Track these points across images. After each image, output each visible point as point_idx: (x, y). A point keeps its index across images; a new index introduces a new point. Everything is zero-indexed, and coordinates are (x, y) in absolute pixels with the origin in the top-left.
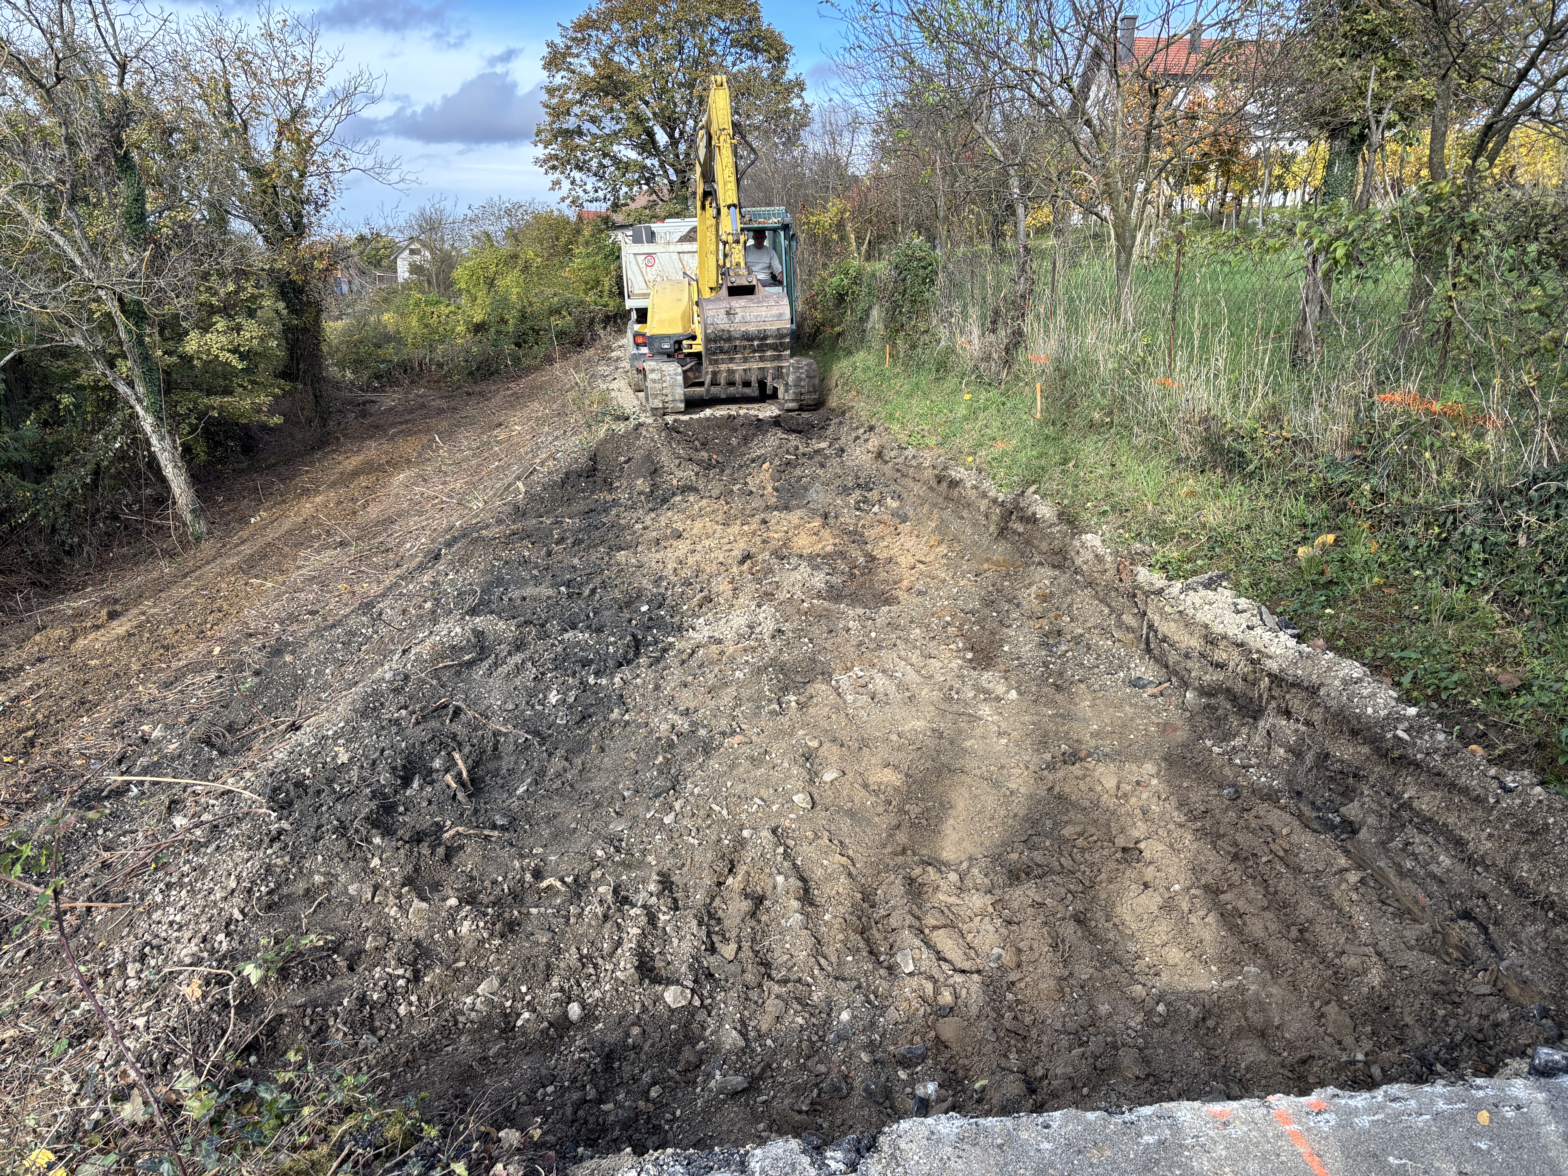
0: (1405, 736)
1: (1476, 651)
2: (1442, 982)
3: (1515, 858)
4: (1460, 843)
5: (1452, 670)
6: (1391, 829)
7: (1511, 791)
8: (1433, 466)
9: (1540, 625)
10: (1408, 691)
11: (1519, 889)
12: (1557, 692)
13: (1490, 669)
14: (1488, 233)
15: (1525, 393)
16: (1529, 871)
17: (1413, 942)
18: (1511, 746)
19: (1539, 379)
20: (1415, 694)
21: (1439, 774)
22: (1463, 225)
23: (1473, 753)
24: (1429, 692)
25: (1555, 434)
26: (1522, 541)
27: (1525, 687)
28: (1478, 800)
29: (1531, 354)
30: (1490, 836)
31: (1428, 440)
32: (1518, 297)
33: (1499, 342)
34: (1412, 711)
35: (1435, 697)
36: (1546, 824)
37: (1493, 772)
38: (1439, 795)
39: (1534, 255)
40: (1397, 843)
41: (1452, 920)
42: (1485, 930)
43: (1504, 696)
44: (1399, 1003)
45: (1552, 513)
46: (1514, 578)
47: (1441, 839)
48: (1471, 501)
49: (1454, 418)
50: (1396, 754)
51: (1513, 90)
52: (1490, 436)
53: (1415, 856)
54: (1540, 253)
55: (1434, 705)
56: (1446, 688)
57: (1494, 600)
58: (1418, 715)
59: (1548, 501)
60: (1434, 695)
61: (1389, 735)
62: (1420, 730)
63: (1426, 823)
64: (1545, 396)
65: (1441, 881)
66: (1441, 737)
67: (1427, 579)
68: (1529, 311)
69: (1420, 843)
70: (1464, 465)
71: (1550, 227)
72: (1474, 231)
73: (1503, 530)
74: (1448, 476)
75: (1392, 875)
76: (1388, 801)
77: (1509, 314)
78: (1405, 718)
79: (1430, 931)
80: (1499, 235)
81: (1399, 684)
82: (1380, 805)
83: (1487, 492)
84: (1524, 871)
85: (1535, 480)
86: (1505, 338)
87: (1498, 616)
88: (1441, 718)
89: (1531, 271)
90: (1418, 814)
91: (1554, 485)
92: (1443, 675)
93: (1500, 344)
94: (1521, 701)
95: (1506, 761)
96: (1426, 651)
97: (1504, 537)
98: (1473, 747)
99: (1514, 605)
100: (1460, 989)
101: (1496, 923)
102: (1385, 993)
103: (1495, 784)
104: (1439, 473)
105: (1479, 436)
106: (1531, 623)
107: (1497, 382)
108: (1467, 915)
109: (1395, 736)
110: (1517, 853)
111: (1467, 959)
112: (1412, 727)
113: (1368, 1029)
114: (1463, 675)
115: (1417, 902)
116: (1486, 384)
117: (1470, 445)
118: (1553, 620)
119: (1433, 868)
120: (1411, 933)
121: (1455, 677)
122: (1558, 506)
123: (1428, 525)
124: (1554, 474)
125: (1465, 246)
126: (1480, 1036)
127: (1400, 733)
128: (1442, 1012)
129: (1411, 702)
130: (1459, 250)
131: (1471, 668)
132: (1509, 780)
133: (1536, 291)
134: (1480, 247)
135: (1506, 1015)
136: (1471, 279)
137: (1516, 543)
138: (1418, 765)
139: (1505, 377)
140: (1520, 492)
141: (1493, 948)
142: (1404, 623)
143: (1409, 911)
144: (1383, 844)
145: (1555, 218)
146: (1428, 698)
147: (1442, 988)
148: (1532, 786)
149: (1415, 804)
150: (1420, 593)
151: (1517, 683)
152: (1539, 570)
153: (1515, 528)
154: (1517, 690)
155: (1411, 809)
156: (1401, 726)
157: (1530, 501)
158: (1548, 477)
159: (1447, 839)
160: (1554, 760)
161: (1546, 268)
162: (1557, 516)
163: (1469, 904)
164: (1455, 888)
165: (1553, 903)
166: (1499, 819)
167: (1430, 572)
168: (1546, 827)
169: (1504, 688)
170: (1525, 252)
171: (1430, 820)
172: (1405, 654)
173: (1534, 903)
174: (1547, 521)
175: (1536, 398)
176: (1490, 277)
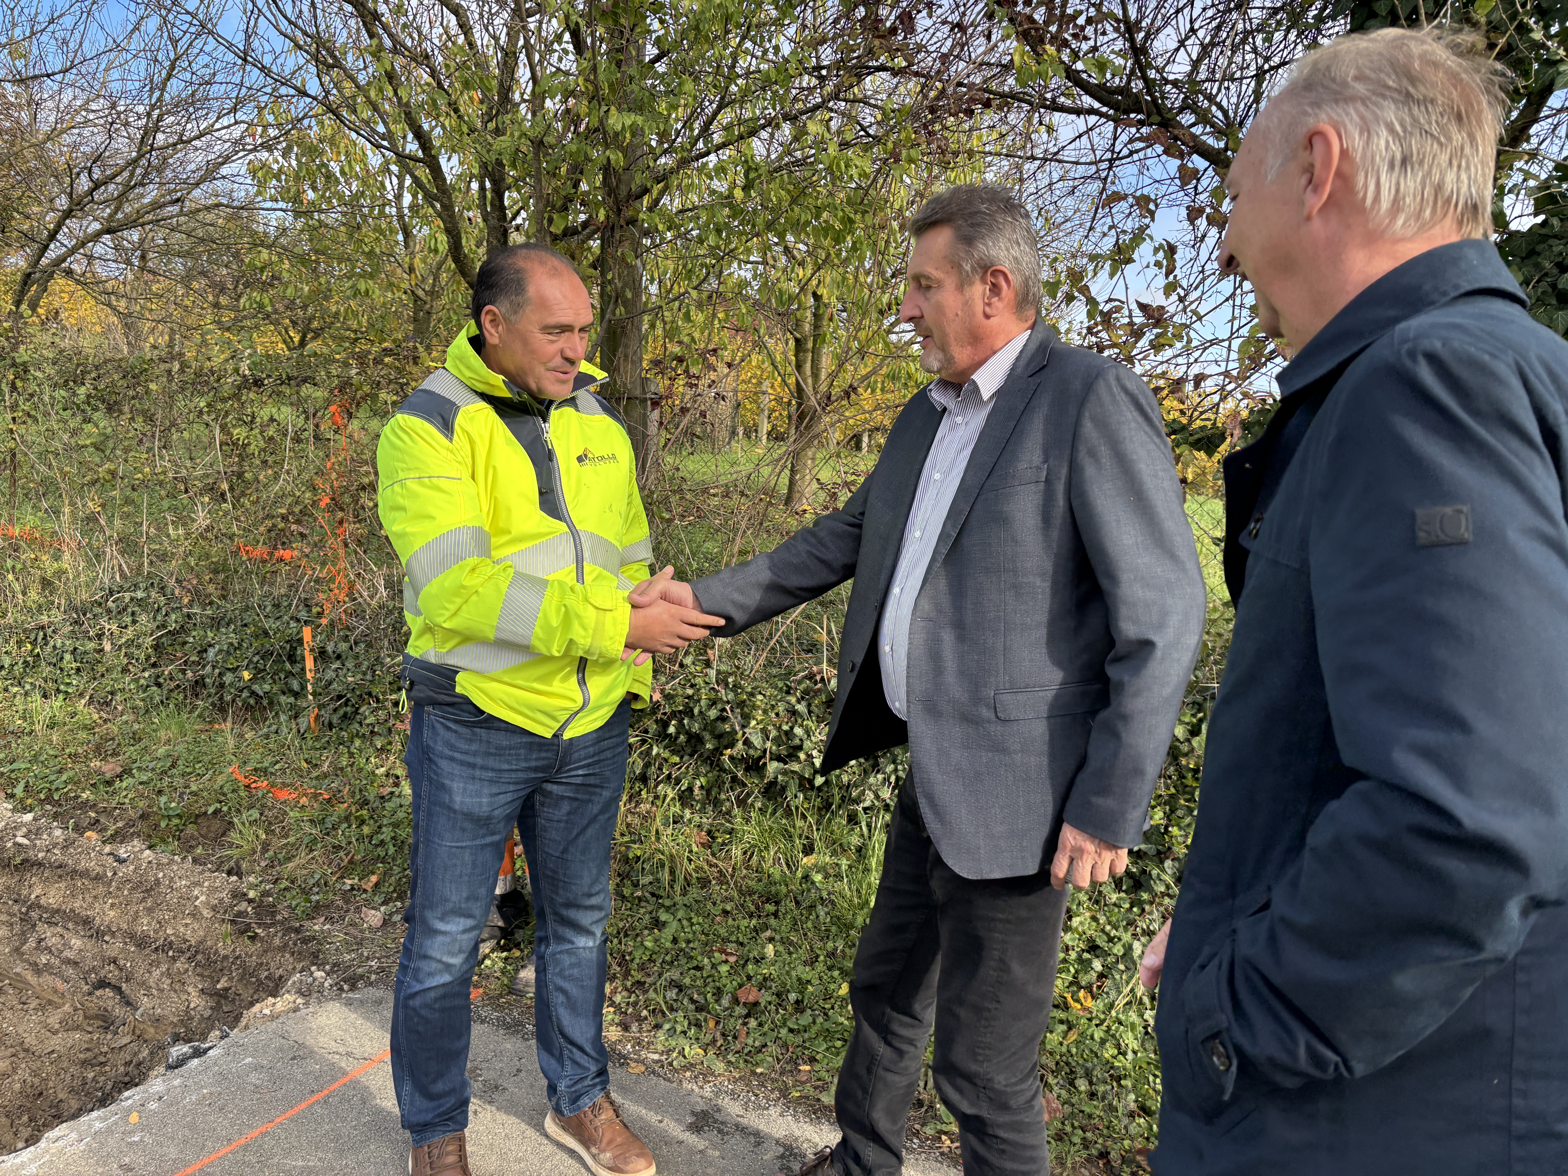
0: (25, 841)
1: (80, 751)
2: (88, 1050)
3: (136, 916)
4: (87, 922)
5: (60, 772)
6: (23, 933)
7: (125, 861)
8: (17, 587)
9: (132, 717)
10: (21, 801)
11: (142, 942)
12: (153, 770)
13: (95, 764)
14: (38, 374)
15: (91, 519)
16: (149, 924)
17: (57, 1026)
18: (120, 824)
19: (103, 506)
20: (29, 801)
21: (60, 866)
22: (14, 365)
23: (89, 838)
24: (42, 796)
25: (122, 553)
26: (107, 647)
27: (127, 772)
28: (98, 878)
29: (94, 483)
30: (112, 905)
31: (9, 563)
32: (74, 433)
33: (61, 470)
34: (28, 817)
35: (49, 799)
36: (157, 880)
37: (108, 849)
38: (63, 885)
39: (83, 397)
40: (32, 943)
41: (90, 994)
42: (118, 990)
43: (109, 783)
44: (51, 1084)
45: (129, 620)
46: (104, 681)
47: (70, 925)
48: (57, 616)
49: (32, 541)
50: (18, 860)
51: (46, 247)
52: (67, 556)
53: (48, 949)
54: (89, 396)
55: (49, 807)
56: (57, 789)
57: (91, 702)
58: (35, 819)
59: (125, 609)
60: (47, 798)
61: (9, 845)
62: (38, 832)
63: (54, 916)
64: (110, 520)
65: (76, 963)
66: (58, 832)
67: (26, 694)
68: (86, 446)
69: (51, 935)
70: (46, 583)
71: (93, 375)
72: (26, 371)
73: (90, 639)
74: (33, 595)
75: (30, 977)
76: (16, 908)
77: (67, 448)
78: (23, 824)
79: (71, 1010)
80: (49, 378)
81: (12, 796)
82: (9, 914)
83: (72, 607)
84: (145, 925)
85: (111, 593)
86: (67, 469)
87: (96, 716)
88: (55, 816)
89: (83, 411)
90: (46, 909)
91: (127, 596)
92: (52, 778)
93: (64, 475)
94: (124, 784)
95: (120, 837)
96: (35, 759)
97: (91, 645)
98: (89, 834)
99: (108, 704)
100: (105, 1049)
101: (128, 980)
102: (36, 1081)
103: (111, 859)
104: (24, 593)
105: (57, 558)
106: (124, 718)
107: (67, 510)
108: (102, 984)
109: (15, 844)
110: (137, 912)
111: (107, 1023)
112: (30, 831)
113: (25, 1118)
114: (71, 773)
115: (55, 991)
116: (57, 512)
117: (49, 566)
118: (142, 712)
119: (67, 954)
120: (54, 1020)
121: (64, 777)
122: (133, 614)
123: (20, 643)
124: (126, 586)
125: (19, 384)
126: (127, 1079)
127: (20, 840)
128: (91, 1075)
129: (26, 809)
130: (14, 388)
131: (77, 767)
132: (122, 852)
133: (89, 428)
134: (33, 387)
135: (145, 1053)
136: (29, 415)
137: (102, 650)
138: (40, 864)
139: (72, 504)
140: (100, 604)
141: (128, 1003)
142: (10, 738)
143: (50, 1002)
144: (17, 950)
145: (97, 368)
146: (42, 802)
147: (89, 1055)
148: (141, 851)
149: (43, 901)
150: (21, 708)
151: (119, 770)
152: (125, 670)
153: (100, 636)
154: (120, 776)
155: (40, 907)
156: (19, 833)
157: (109, 611)
158: (121, 589)
159: (76, 923)
160: (157, 826)
161: (96, 409)
162: (134, 622)
163: (102, 973)
164: (90, 963)
165: (171, 943)
166: (118, 889)
167: (28, 687)
168: (158, 882)
169: (108, 776)
170: (75, 394)
171: (58, 911)
172: (15, 766)
173: (157, 949)
174: (126, 627)
175: (103, 523)
176: (46, 414)
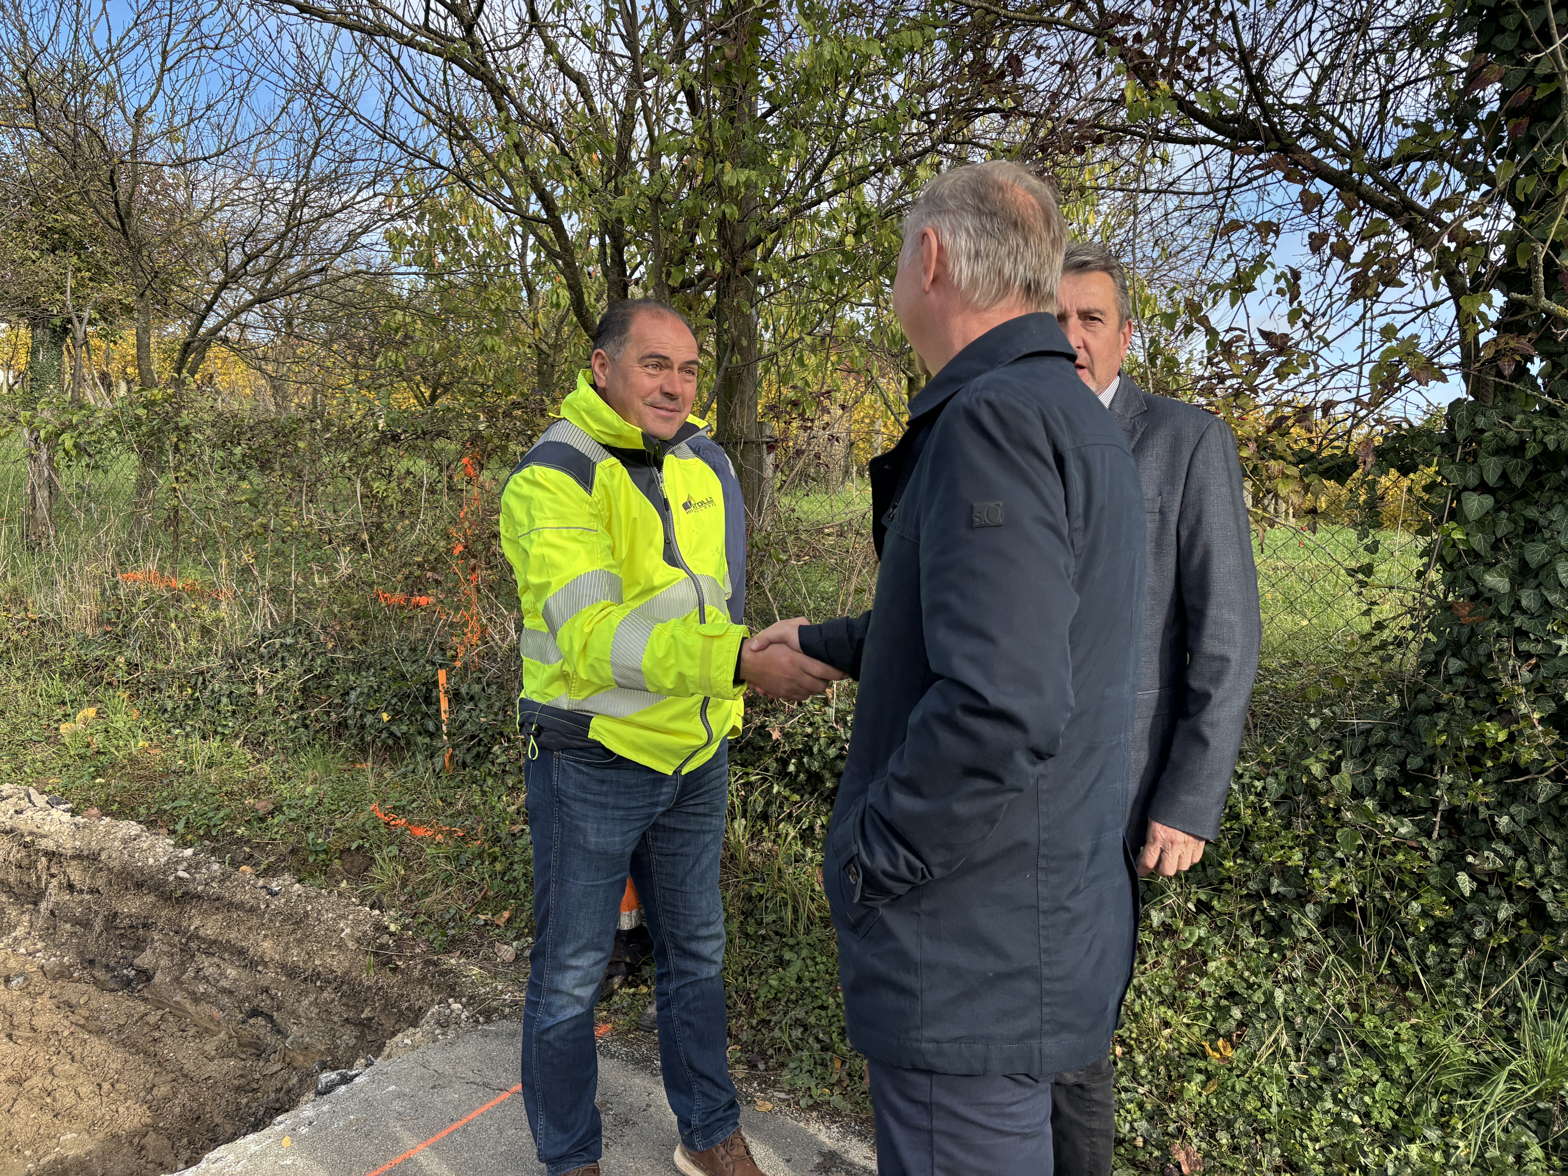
0: (186, 875)
1: (236, 788)
2: (242, 1076)
3: (287, 948)
4: (241, 952)
5: (218, 809)
6: (183, 963)
7: (276, 894)
8: (179, 635)
9: (282, 757)
10: (183, 836)
11: (291, 972)
12: (302, 807)
13: (249, 801)
14: (199, 436)
15: (246, 570)
16: (299, 955)
17: (213, 1053)
18: (272, 859)
19: (255, 557)
20: (190, 837)
21: (218, 899)
22: (177, 428)
23: (244, 872)
24: (201, 832)
25: (273, 601)
26: (260, 690)
27: (278, 809)
28: (252, 910)
29: (248, 536)
30: (265, 936)
31: (172, 612)
32: (231, 490)
33: (219, 526)
34: (189, 852)
35: (207, 835)
36: (306, 912)
37: (261, 882)
38: (220, 917)
39: (239, 457)
40: (190, 973)
41: (244, 1022)
42: (270, 1018)
43: (262, 820)
44: (208, 1109)
45: (279, 664)
46: (257, 723)
47: (226, 956)
48: (215, 662)
49: (192, 592)
50: (179, 893)
51: (204, 318)
52: (223, 606)
53: (206, 979)
54: (244, 456)
55: (207, 842)
56: (215, 826)
57: (245, 743)
58: (195, 854)
59: (275, 655)
60: (206, 834)
61: (171, 878)
62: (198, 866)
63: (212, 947)
64: (262, 571)
65: (231, 992)
66: (216, 867)
67: (187, 735)
68: (241, 502)
69: (208, 965)
70: (205, 631)
71: (249, 435)
72: (188, 434)
73: (244, 683)
74: (194, 642)
75: (189, 1005)
76: (177, 939)
77: (226, 504)
78: (184, 859)
79: (226, 1038)
80: (208, 439)
81: (174, 832)
82: (170, 945)
83: (228, 653)
84: (295, 956)
85: (263, 640)
86: (225, 524)
87: (249, 756)
88: (213, 851)
89: (239, 469)
90: (204, 940)
91: (278, 641)
92: (211, 814)
93: (223, 529)
94: (276, 821)
95: (271, 871)
96: (195, 797)
97: (245, 689)
98: (243, 868)
99: (260, 744)
100: (257, 1076)
101: (279, 1009)
102: (195, 1105)
103: (264, 892)
104: (185, 641)
105: (215, 607)
106: (275, 757)
107: (224, 562)
108: (255, 1013)
109: (177, 878)
110: (288, 943)
111: (259, 1051)
112: (190, 865)
113: (185, 1141)
114: (228, 810)
115: (212, 1019)
116: (215, 565)
117: (208, 615)
118: (291, 752)
119: (224, 983)
120: (210, 1047)
121: (221, 814)
122: (283, 659)
123: (181, 688)
124: (277, 632)
125: (182, 446)
126: (278, 1105)
127: (181, 874)
128: (244, 1101)
129: (186, 845)
130: (177, 449)
131: (233, 804)
132: (275, 886)
133: (245, 485)
134: (194, 447)
135: (295, 1080)
136: (190, 474)
137: (255, 694)
138: (199, 897)
139: (229, 556)
140: (253, 650)
141: (279, 1032)
142: (172, 777)
143: (207, 1030)
144: (177, 979)
145: (251, 428)
146: (201, 837)
147: (243, 1080)
148: (292, 884)
149: (201, 932)
150: (183, 748)
151: (271, 807)
152: (276, 713)
153: (253, 680)
154: (271, 813)
155: (198, 938)
156: (180, 867)
157: (261, 657)
158: (272, 635)
159: (232, 954)
160: (306, 860)
161: (250, 467)
162: (284, 667)
163: (256, 1002)
164: (244, 992)
165: (319, 973)
166: (271, 920)
167: (188, 729)
168: (306, 915)
169: (261, 812)
170: (231, 454)
171: (215, 942)
172: (176, 804)
173: (306, 979)
174: (276, 672)
175: (256, 573)
176: (206, 473)
